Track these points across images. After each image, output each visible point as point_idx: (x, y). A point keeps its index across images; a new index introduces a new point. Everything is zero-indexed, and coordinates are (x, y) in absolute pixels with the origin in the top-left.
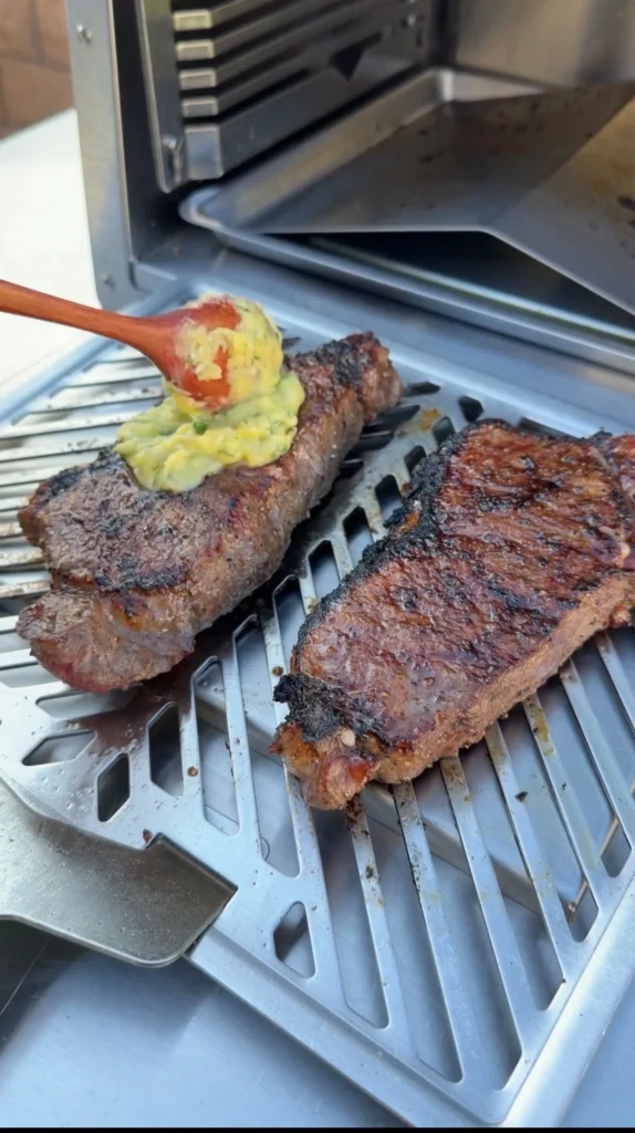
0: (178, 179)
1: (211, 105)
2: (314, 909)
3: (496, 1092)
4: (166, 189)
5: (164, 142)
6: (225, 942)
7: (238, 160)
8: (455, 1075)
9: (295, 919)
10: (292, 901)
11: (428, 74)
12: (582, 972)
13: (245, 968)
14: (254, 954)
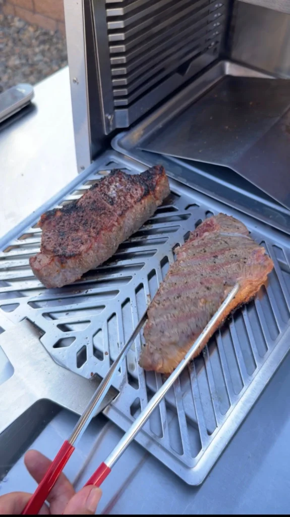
0: (111, 129)
1: (125, 101)
2: (143, 400)
3: (193, 459)
4: (106, 134)
5: (106, 116)
6: (116, 410)
7: (135, 119)
8: (182, 453)
9: (137, 402)
10: (136, 397)
11: (220, 63)
12: (223, 425)
13: (121, 418)
14: (124, 413)
